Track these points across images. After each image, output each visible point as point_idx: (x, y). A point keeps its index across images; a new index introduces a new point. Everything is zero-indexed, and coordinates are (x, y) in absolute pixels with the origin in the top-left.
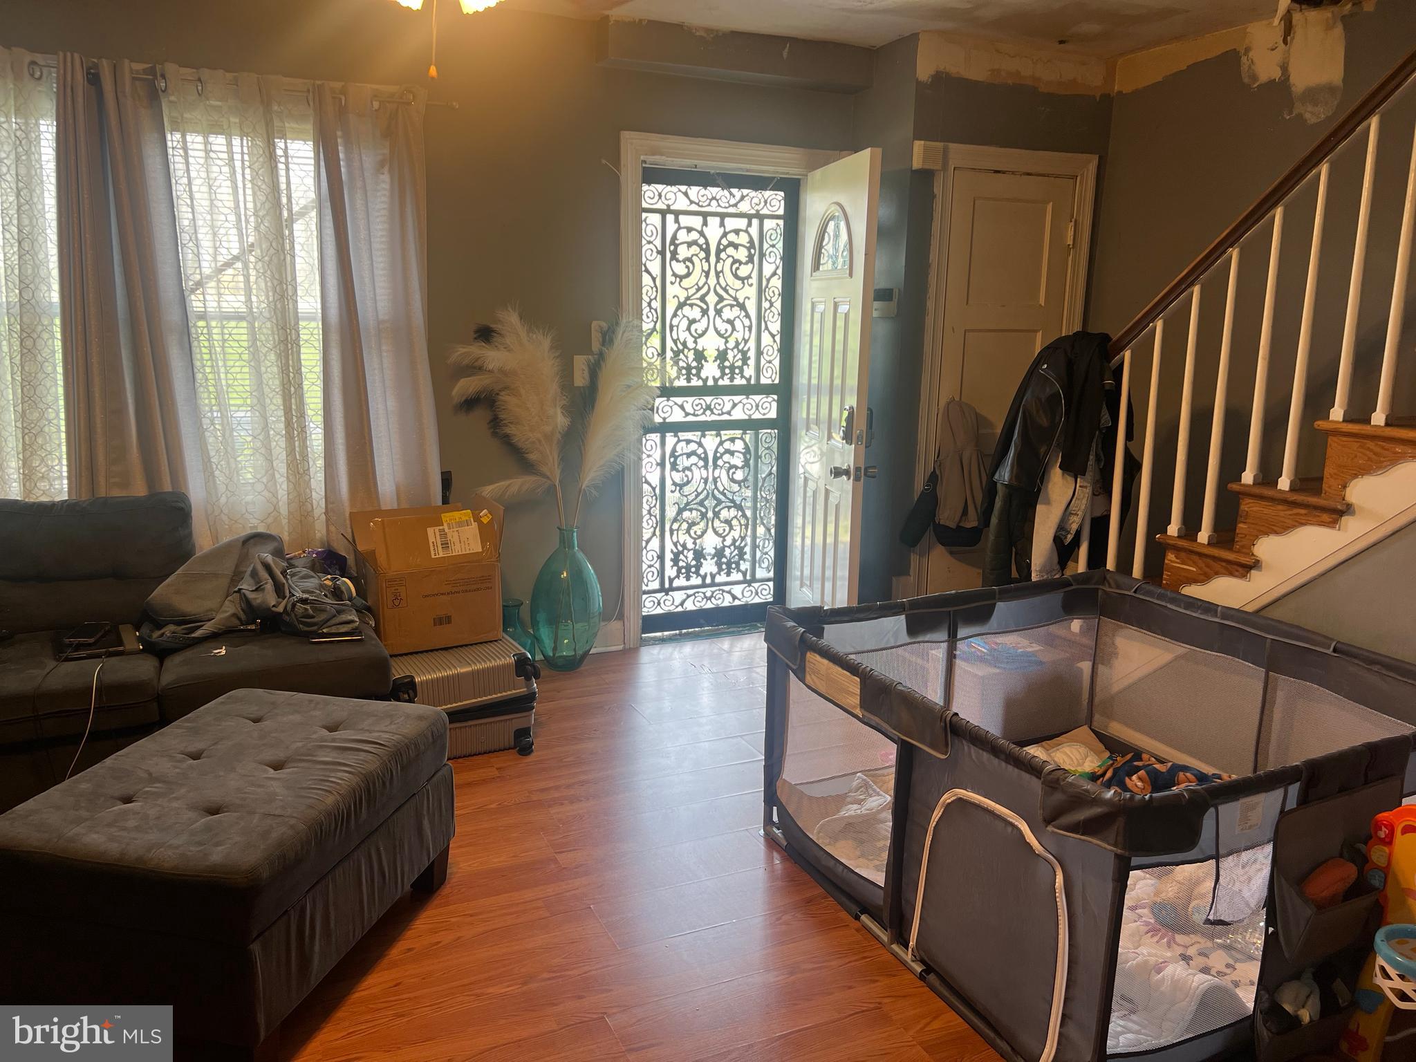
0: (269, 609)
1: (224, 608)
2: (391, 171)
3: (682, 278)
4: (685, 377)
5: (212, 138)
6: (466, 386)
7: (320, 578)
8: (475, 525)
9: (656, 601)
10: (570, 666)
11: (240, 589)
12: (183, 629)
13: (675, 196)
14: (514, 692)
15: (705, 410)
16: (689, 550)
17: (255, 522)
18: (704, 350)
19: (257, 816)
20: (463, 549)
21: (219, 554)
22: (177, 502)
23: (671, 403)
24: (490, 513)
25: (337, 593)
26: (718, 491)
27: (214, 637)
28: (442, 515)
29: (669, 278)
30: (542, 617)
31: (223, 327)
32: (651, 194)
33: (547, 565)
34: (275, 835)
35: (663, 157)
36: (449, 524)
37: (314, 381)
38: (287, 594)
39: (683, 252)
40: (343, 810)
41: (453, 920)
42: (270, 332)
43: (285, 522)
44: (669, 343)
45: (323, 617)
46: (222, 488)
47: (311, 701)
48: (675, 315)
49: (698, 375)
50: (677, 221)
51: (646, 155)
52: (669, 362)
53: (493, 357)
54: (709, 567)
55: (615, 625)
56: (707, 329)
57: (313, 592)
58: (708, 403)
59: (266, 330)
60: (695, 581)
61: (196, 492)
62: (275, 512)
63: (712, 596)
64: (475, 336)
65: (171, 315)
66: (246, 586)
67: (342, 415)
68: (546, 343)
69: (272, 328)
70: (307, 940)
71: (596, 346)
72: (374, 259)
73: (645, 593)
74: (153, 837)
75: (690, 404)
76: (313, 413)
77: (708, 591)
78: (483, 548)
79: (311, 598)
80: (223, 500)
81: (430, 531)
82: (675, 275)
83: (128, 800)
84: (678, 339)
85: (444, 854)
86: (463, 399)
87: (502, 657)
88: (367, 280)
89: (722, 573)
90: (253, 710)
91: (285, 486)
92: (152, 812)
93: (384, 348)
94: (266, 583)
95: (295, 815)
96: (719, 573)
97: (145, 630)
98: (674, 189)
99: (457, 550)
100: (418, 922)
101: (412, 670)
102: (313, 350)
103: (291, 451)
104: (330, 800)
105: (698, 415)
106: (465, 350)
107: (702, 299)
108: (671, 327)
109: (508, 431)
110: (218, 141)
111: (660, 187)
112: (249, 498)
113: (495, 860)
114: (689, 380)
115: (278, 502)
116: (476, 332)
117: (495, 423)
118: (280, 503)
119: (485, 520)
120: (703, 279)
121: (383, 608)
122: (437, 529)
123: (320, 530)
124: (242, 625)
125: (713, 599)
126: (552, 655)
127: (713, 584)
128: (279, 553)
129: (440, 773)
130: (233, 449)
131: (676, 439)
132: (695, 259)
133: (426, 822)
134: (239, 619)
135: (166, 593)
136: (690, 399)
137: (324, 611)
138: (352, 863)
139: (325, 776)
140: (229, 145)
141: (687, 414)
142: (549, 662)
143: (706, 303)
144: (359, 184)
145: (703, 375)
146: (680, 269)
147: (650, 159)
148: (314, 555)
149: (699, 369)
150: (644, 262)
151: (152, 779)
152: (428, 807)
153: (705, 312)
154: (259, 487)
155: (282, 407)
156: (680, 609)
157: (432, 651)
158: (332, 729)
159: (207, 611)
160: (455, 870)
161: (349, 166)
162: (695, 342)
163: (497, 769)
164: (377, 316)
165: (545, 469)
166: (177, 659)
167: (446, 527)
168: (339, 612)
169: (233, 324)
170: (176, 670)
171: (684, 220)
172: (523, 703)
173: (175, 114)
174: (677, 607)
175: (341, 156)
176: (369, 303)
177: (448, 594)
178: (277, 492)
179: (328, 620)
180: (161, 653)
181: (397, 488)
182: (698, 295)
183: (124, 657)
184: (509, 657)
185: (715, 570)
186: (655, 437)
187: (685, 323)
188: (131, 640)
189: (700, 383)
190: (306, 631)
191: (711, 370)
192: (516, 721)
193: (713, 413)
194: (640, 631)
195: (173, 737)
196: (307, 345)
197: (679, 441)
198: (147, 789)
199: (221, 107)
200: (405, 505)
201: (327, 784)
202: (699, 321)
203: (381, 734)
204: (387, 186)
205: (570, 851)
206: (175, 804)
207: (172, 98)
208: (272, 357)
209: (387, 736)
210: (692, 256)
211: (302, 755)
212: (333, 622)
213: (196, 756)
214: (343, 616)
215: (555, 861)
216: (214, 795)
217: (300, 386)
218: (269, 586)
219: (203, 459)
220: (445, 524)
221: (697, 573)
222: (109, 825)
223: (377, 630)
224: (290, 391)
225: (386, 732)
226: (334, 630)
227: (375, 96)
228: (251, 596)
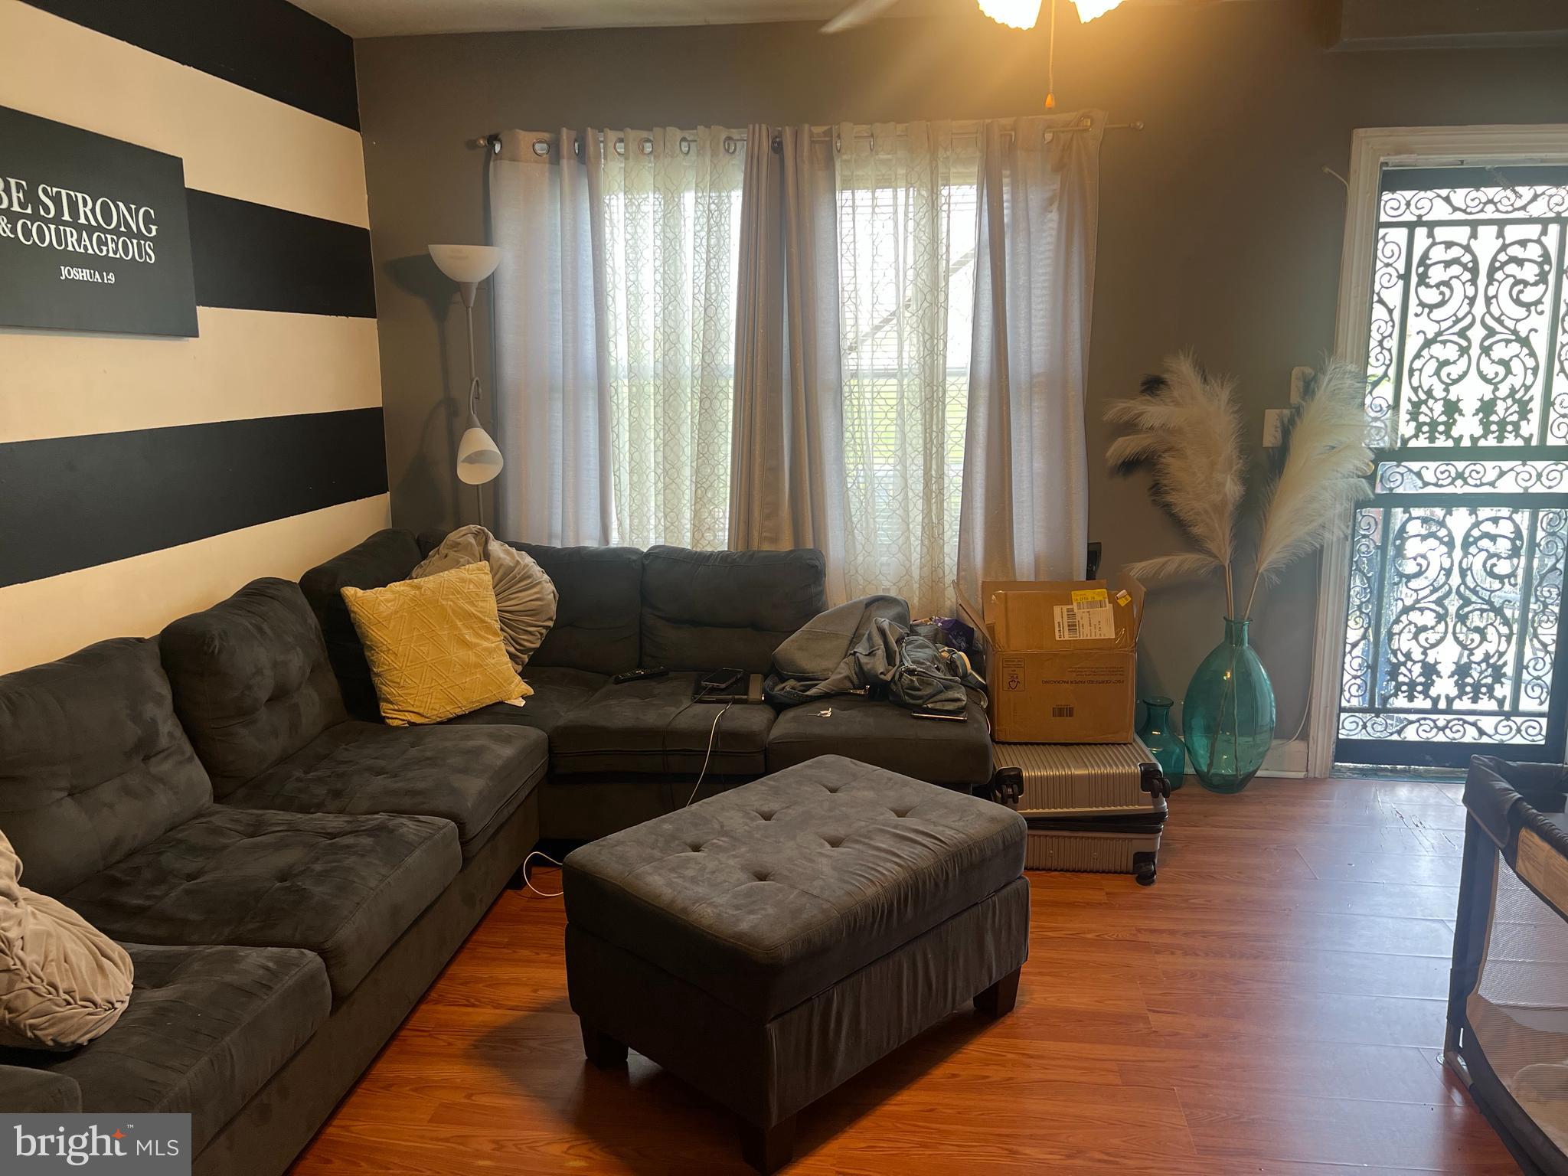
0: (876, 676)
1: (838, 670)
2: (1060, 209)
3: (1432, 307)
4: (1427, 435)
5: (878, 192)
6: (1124, 446)
7: (937, 649)
8: (1109, 607)
9: (1361, 723)
10: (1231, 788)
11: (855, 652)
12: (802, 686)
13: (1431, 204)
14: (1137, 807)
15: (1454, 480)
16: (1415, 662)
17: (887, 584)
18: (1459, 400)
19: (796, 892)
20: (1093, 634)
21: (843, 613)
22: (811, 559)
23: (1402, 470)
24: (1130, 594)
25: (952, 666)
26: (1467, 587)
27: (826, 697)
28: (1073, 593)
29: (1413, 307)
30: (1198, 722)
31: (873, 385)
32: (1394, 204)
33: (1207, 662)
34: (805, 916)
35: (1414, 156)
36: (1079, 604)
37: (957, 440)
38: (898, 663)
39: (1436, 274)
40: (883, 906)
41: (1010, 1056)
42: (917, 389)
43: (916, 586)
44: (1406, 392)
45: (928, 691)
46: (859, 547)
47: (890, 779)
48: (1418, 356)
49: (1447, 434)
50: (1431, 235)
51: (1388, 155)
52: (1404, 416)
53: (1154, 412)
54: (1444, 686)
55: (1295, 746)
56: (1465, 374)
57: (923, 663)
58: (1460, 470)
59: (914, 387)
60: (1421, 703)
61: (835, 552)
62: (907, 576)
63: (1446, 727)
64: (1143, 388)
65: (827, 375)
66: (861, 649)
67: (983, 478)
68: (1225, 395)
69: (920, 385)
70: (831, 1034)
71: (1295, 398)
72: (1033, 306)
73: (1345, 710)
74: (701, 890)
75: (1432, 470)
76: (954, 474)
77: (1441, 720)
78: (1116, 634)
79: (919, 669)
80: (860, 559)
81: (1057, 609)
82: (1422, 304)
83: (696, 848)
84: (1420, 386)
85: (1012, 979)
86: (1120, 462)
87: (1127, 764)
88: (1022, 331)
89: (1465, 698)
90: (833, 779)
91: (918, 549)
92: (711, 865)
93: (1036, 404)
94: (878, 649)
95: (831, 899)
96: (1460, 697)
97: (769, 682)
98: (1430, 194)
99: (1086, 633)
100: (971, 1047)
101: (1021, 762)
102: (959, 407)
103: (927, 514)
104: (871, 891)
105: (1442, 486)
106: (1124, 405)
107: (1462, 333)
108: (1411, 372)
109: (1169, 499)
110: (885, 195)
111: (1408, 194)
112: (884, 559)
113: (1075, 1000)
114: (1432, 439)
115: (910, 566)
116: (1144, 384)
117: (1156, 489)
118: (913, 568)
119: (1122, 603)
120: (1465, 308)
121: (998, 691)
122: (1065, 608)
123: (950, 598)
124: (854, 688)
125: (1447, 731)
126: (1206, 770)
127: (1448, 711)
128: (902, 618)
129: (1013, 886)
130: (873, 508)
131: (1407, 515)
132: (1454, 282)
133: (989, 939)
134: (852, 682)
135: (791, 648)
136: (1432, 465)
137: (930, 684)
138: (891, 964)
139: (874, 864)
140: (895, 197)
141: (1426, 484)
142: (1203, 779)
143: (1468, 340)
144: (1023, 225)
145: (1455, 433)
146: (1431, 296)
147: (1394, 159)
148: (940, 624)
149: (1449, 426)
150: (1376, 290)
151: (723, 832)
152: (994, 922)
153: (1464, 351)
154: (894, 549)
155: (922, 468)
156: (1395, 737)
157: (1049, 744)
158: (901, 814)
159: (825, 670)
160: (1027, 999)
161: (1013, 208)
162: (1447, 390)
163: (1107, 894)
164: (1031, 369)
165: (1211, 546)
166: (790, 714)
167: (1075, 606)
168: (947, 688)
169: (882, 381)
170: (787, 725)
171: (1441, 233)
172: (1150, 823)
173: (847, 173)
174: (1391, 734)
175: (1006, 197)
176: (1022, 356)
177: (1072, 682)
178: (911, 555)
179: (934, 696)
180: (778, 706)
181: (1035, 557)
182: (1456, 329)
183: (746, 706)
184: (1135, 766)
185: (1454, 692)
186: (1376, 513)
187: (1432, 365)
188: (755, 693)
189: (1450, 443)
190: (909, 704)
191: (1467, 427)
192: (1138, 843)
193: (1466, 483)
194: (1332, 758)
195: (755, 794)
196: (954, 402)
197: (1410, 519)
198: (715, 841)
199: (890, 160)
200: (1042, 578)
201: (873, 872)
202: (1454, 362)
203: (946, 829)
204: (1055, 225)
205: (1168, 1013)
206: (731, 862)
207: (845, 157)
208: (918, 415)
209: (952, 832)
210: (1451, 278)
211: (860, 836)
212: (939, 697)
213: (767, 817)
214: (950, 693)
215: (1146, 1020)
216: (768, 859)
217: (942, 445)
218: (881, 652)
219: (844, 519)
220: (1075, 604)
221: (1426, 694)
222: (672, 870)
223: (989, 712)
224: (931, 452)
225: (952, 828)
226: (938, 706)
227: (1049, 127)
228: (863, 660)
